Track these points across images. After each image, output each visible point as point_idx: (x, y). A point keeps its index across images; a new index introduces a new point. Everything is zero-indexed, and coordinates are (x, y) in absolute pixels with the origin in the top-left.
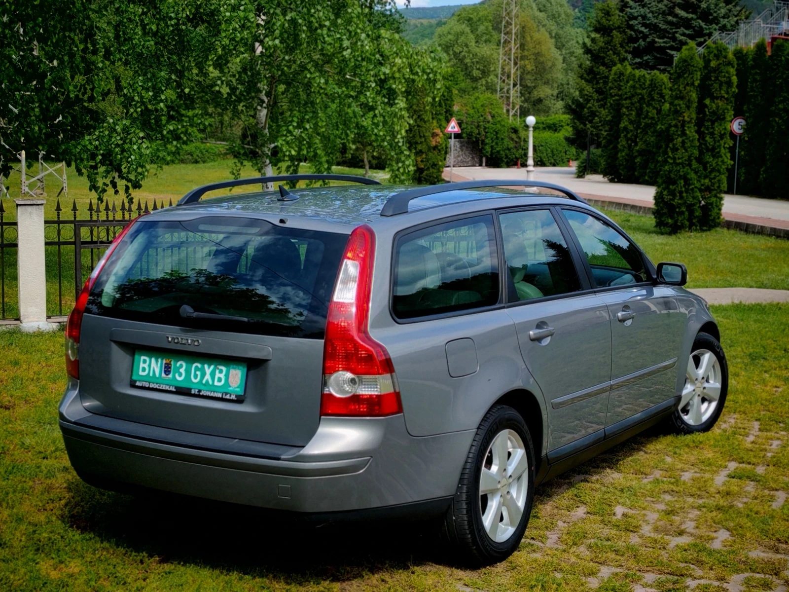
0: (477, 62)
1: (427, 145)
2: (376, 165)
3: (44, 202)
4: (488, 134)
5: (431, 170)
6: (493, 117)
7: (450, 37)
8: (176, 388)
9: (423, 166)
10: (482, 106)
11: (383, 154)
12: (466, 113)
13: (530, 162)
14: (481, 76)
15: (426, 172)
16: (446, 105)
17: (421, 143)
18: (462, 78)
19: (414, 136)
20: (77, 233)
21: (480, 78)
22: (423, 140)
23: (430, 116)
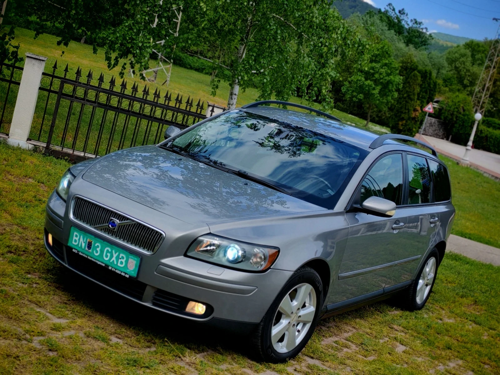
0: (469, 76)
1: (408, 115)
3: (45, 59)
4: (458, 121)
5: (406, 132)
6: (464, 110)
7: (456, 55)
9: (401, 128)
10: (459, 102)
11: (384, 116)
12: (447, 103)
13: (470, 143)
14: (468, 84)
15: (403, 132)
16: (430, 93)
17: (405, 113)
18: (456, 82)
19: (401, 108)
20: (62, 87)
21: (468, 86)
22: (407, 111)
23: (416, 97)
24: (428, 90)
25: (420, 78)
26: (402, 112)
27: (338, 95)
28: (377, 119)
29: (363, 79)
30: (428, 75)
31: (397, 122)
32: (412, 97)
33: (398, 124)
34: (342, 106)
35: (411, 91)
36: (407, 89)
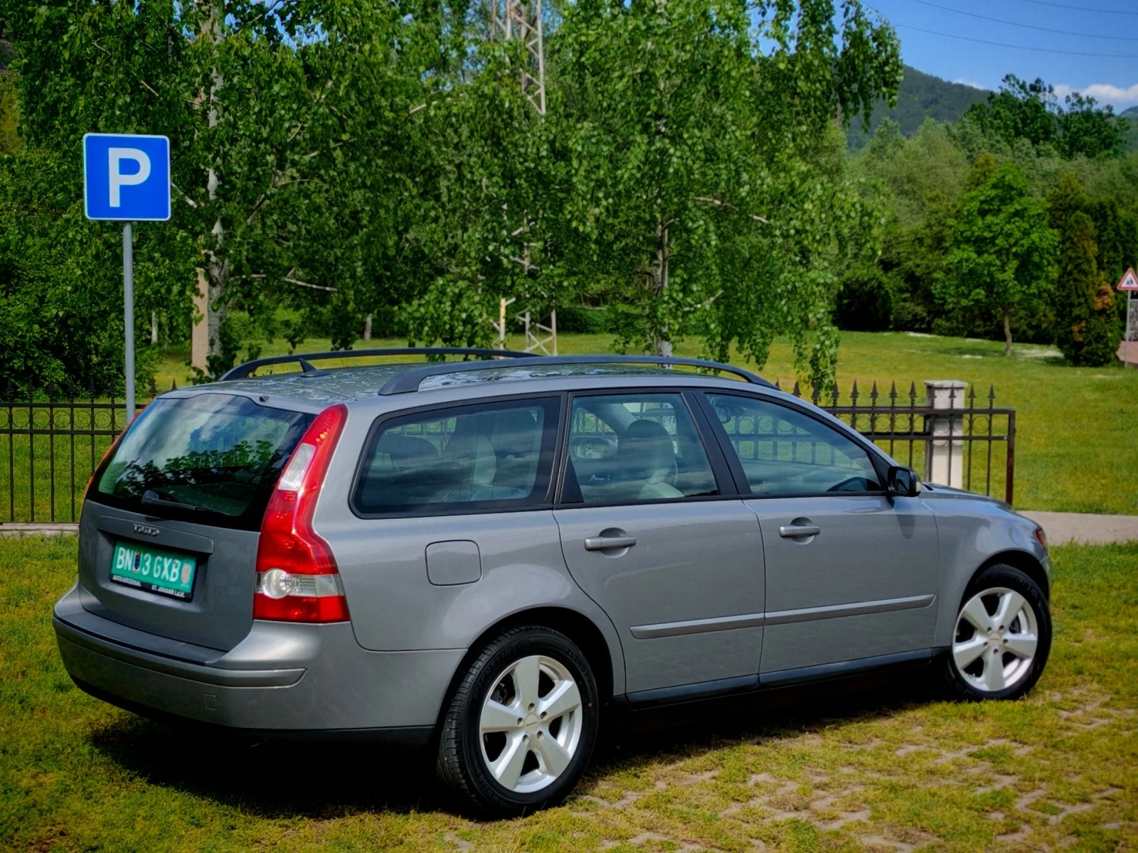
1: (1088, 307)
2: (1033, 336)
5: (1094, 345)
8: (142, 583)
9: (1081, 339)
11: (1044, 322)
15: (1086, 348)
16: (1124, 249)
17: (1080, 304)
19: (1068, 296)
22: (1082, 300)
23: (1094, 264)
24: (1118, 244)
25: (1091, 224)
26: (1072, 305)
27: (932, 302)
28: (1030, 333)
29: (974, 256)
30: (1109, 212)
31: (1068, 330)
32: (1085, 267)
33: (1071, 332)
34: (948, 325)
35: (1081, 255)
36: (1069, 253)
